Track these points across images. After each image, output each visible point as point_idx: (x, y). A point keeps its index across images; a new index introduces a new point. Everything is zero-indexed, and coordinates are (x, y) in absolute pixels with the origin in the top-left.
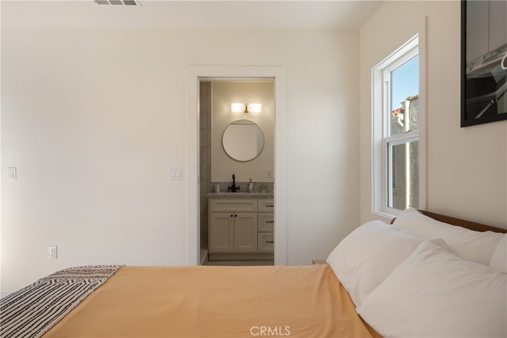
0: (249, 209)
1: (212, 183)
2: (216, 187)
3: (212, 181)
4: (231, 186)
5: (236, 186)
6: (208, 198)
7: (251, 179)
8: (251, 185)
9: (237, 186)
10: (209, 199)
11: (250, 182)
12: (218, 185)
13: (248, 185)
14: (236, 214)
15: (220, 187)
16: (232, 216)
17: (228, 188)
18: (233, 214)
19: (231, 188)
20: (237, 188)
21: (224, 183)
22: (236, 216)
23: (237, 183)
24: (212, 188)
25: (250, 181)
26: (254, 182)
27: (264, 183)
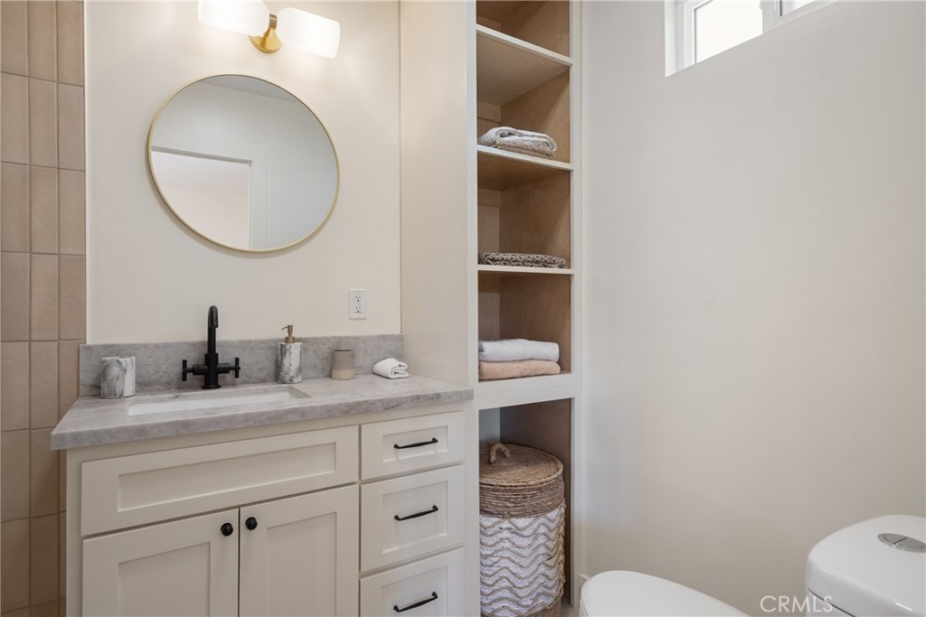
0: (321, 473)
1: (89, 348)
2: (115, 371)
3: (89, 342)
4: (195, 358)
5: (221, 360)
6: (59, 459)
7: (290, 328)
8: (295, 349)
9: (224, 358)
10: (71, 462)
11: (287, 340)
12: (128, 362)
13: (280, 351)
14: (247, 513)
15: (138, 366)
16: (226, 530)
17: (179, 369)
18: (231, 517)
19: (195, 371)
20: (226, 370)
21: (157, 346)
22: (251, 524)
23: (230, 344)
24: (87, 377)
25: (285, 334)
26: (304, 341)
27: (340, 339)
